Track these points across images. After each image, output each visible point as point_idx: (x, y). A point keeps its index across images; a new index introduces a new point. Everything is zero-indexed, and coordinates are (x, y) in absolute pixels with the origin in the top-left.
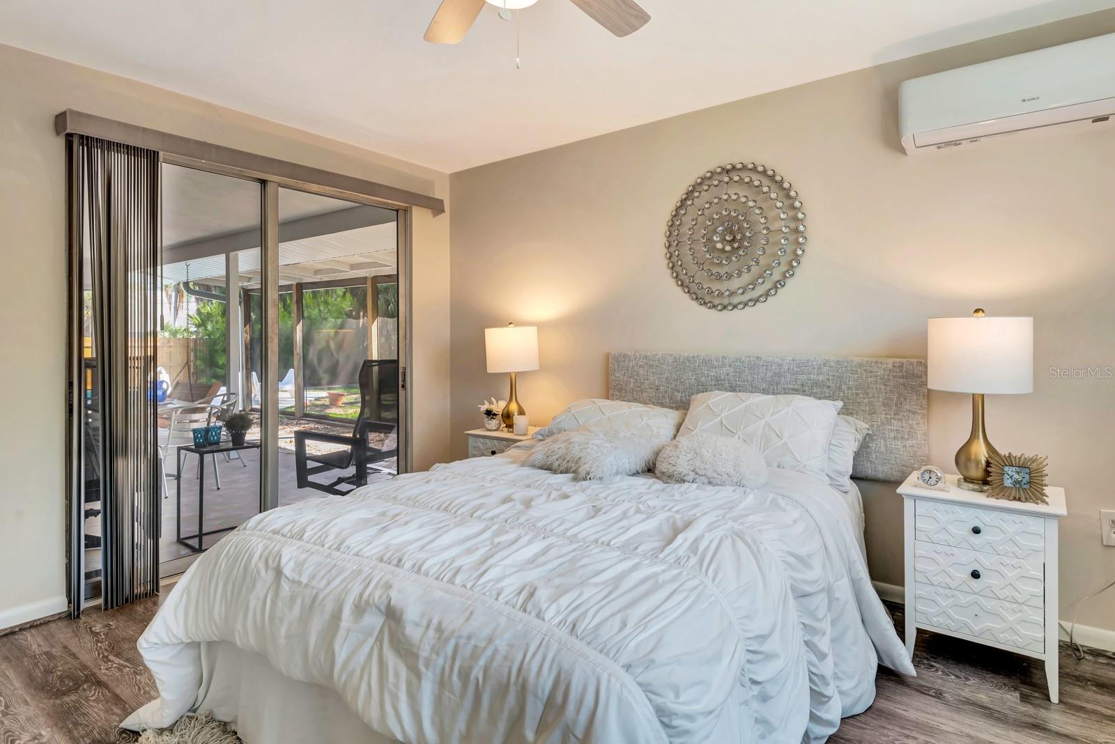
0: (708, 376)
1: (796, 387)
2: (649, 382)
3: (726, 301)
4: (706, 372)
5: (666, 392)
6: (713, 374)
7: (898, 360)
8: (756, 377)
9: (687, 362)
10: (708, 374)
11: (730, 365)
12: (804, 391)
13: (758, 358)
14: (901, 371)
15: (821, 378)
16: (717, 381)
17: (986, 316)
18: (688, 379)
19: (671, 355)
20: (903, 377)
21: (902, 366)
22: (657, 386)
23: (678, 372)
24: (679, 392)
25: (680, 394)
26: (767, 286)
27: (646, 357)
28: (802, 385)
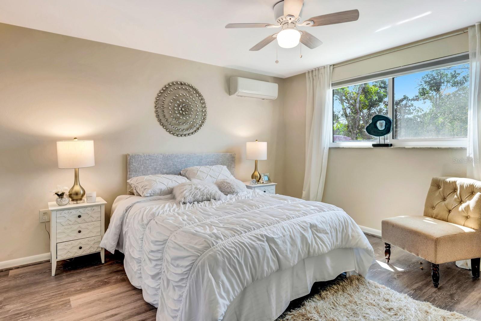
0: (177, 162)
1: (206, 163)
2: (151, 166)
3: (181, 133)
4: (177, 160)
5: (159, 170)
6: (179, 161)
7: (230, 153)
8: (194, 161)
9: (169, 157)
10: (177, 161)
11: (185, 157)
12: (208, 164)
13: (195, 154)
14: (231, 156)
15: (213, 160)
16: (181, 163)
17: (258, 142)
18: (169, 163)
19: (161, 154)
20: (232, 158)
21: (231, 155)
22: (155, 168)
23: (165, 161)
24: (165, 169)
25: (166, 170)
26: (195, 129)
27: (149, 156)
28: (208, 162)
